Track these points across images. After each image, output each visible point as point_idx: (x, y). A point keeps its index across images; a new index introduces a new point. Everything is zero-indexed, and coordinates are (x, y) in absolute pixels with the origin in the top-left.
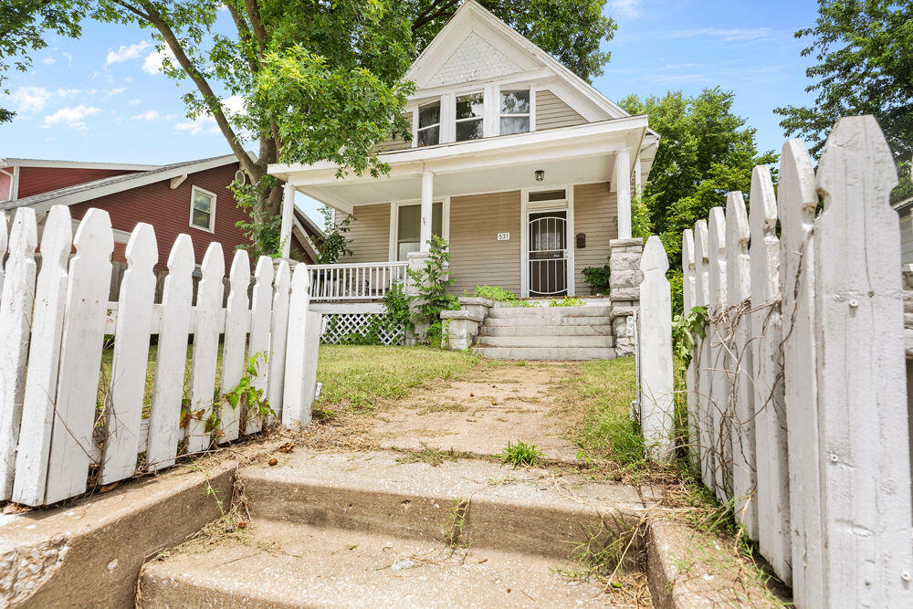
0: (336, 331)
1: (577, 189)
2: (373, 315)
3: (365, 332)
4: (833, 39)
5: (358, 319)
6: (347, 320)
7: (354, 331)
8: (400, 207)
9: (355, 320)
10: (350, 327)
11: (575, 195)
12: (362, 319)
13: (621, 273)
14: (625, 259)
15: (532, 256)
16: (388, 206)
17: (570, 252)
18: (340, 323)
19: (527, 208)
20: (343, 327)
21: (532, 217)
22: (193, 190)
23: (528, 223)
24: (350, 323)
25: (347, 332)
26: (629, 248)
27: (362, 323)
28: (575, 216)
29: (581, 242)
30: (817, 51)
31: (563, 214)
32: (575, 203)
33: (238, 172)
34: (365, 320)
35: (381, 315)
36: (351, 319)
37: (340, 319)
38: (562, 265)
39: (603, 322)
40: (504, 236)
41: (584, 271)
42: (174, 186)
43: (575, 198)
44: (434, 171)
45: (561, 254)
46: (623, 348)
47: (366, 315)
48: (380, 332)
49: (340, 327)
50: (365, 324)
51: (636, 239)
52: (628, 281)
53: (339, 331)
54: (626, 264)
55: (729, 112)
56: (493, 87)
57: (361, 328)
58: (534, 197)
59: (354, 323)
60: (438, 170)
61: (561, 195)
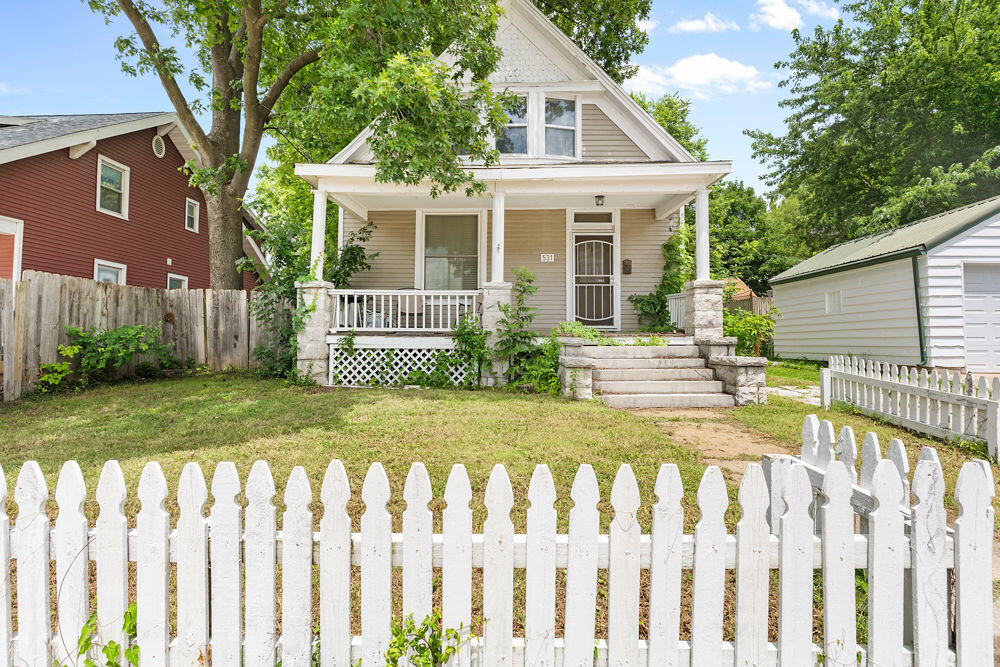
0: (392, 369)
1: (624, 213)
2: (438, 350)
3: (429, 369)
4: (804, 75)
5: (420, 355)
6: (406, 355)
7: (415, 369)
8: (426, 216)
9: (415, 355)
10: (410, 364)
11: (621, 219)
12: (424, 355)
13: (704, 314)
14: (707, 301)
15: (578, 280)
16: (413, 213)
17: (616, 277)
18: (397, 359)
19: (572, 228)
20: (401, 364)
21: (578, 239)
22: (99, 161)
23: (574, 245)
24: (410, 359)
25: (406, 369)
26: (711, 290)
27: (424, 360)
28: (621, 241)
29: (627, 268)
30: (791, 85)
31: (610, 239)
32: (621, 228)
33: (156, 137)
34: (429, 355)
35: (447, 351)
36: (410, 355)
37: (397, 355)
38: (609, 291)
39: (698, 364)
40: (548, 258)
41: (630, 298)
42: (75, 155)
43: (621, 223)
44: (508, 191)
45: (607, 280)
46: (744, 396)
47: (429, 351)
48: (448, 370)
49: (397, 364)
50: (429, 360)
51: (717, 282)
52: (710, 322)
53: (397, 369)
54: (708, 305)
55: (687, 120)
56: (538, 93)
57: (424, 364)
58: (579, 218)
59: (415, 359)
60: (512, 191)
61: (607, 218)
